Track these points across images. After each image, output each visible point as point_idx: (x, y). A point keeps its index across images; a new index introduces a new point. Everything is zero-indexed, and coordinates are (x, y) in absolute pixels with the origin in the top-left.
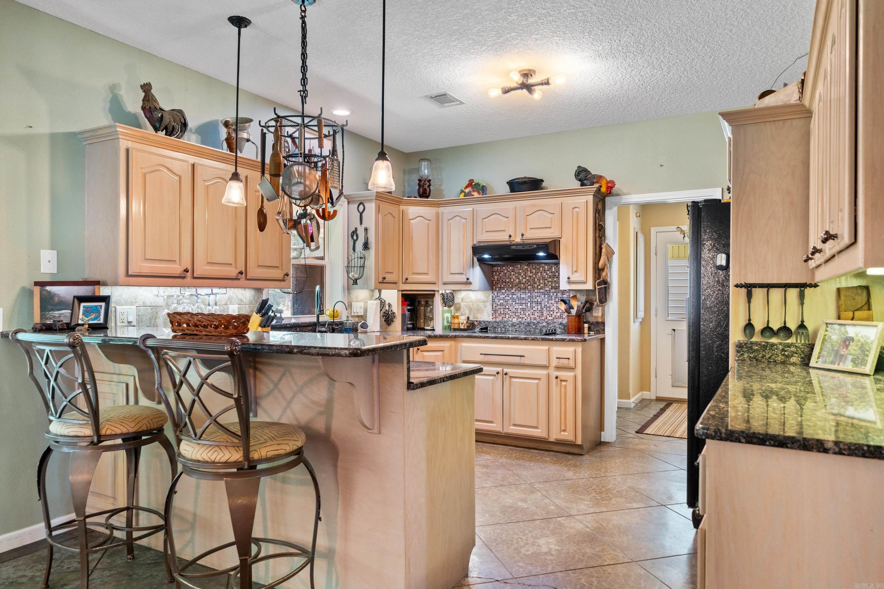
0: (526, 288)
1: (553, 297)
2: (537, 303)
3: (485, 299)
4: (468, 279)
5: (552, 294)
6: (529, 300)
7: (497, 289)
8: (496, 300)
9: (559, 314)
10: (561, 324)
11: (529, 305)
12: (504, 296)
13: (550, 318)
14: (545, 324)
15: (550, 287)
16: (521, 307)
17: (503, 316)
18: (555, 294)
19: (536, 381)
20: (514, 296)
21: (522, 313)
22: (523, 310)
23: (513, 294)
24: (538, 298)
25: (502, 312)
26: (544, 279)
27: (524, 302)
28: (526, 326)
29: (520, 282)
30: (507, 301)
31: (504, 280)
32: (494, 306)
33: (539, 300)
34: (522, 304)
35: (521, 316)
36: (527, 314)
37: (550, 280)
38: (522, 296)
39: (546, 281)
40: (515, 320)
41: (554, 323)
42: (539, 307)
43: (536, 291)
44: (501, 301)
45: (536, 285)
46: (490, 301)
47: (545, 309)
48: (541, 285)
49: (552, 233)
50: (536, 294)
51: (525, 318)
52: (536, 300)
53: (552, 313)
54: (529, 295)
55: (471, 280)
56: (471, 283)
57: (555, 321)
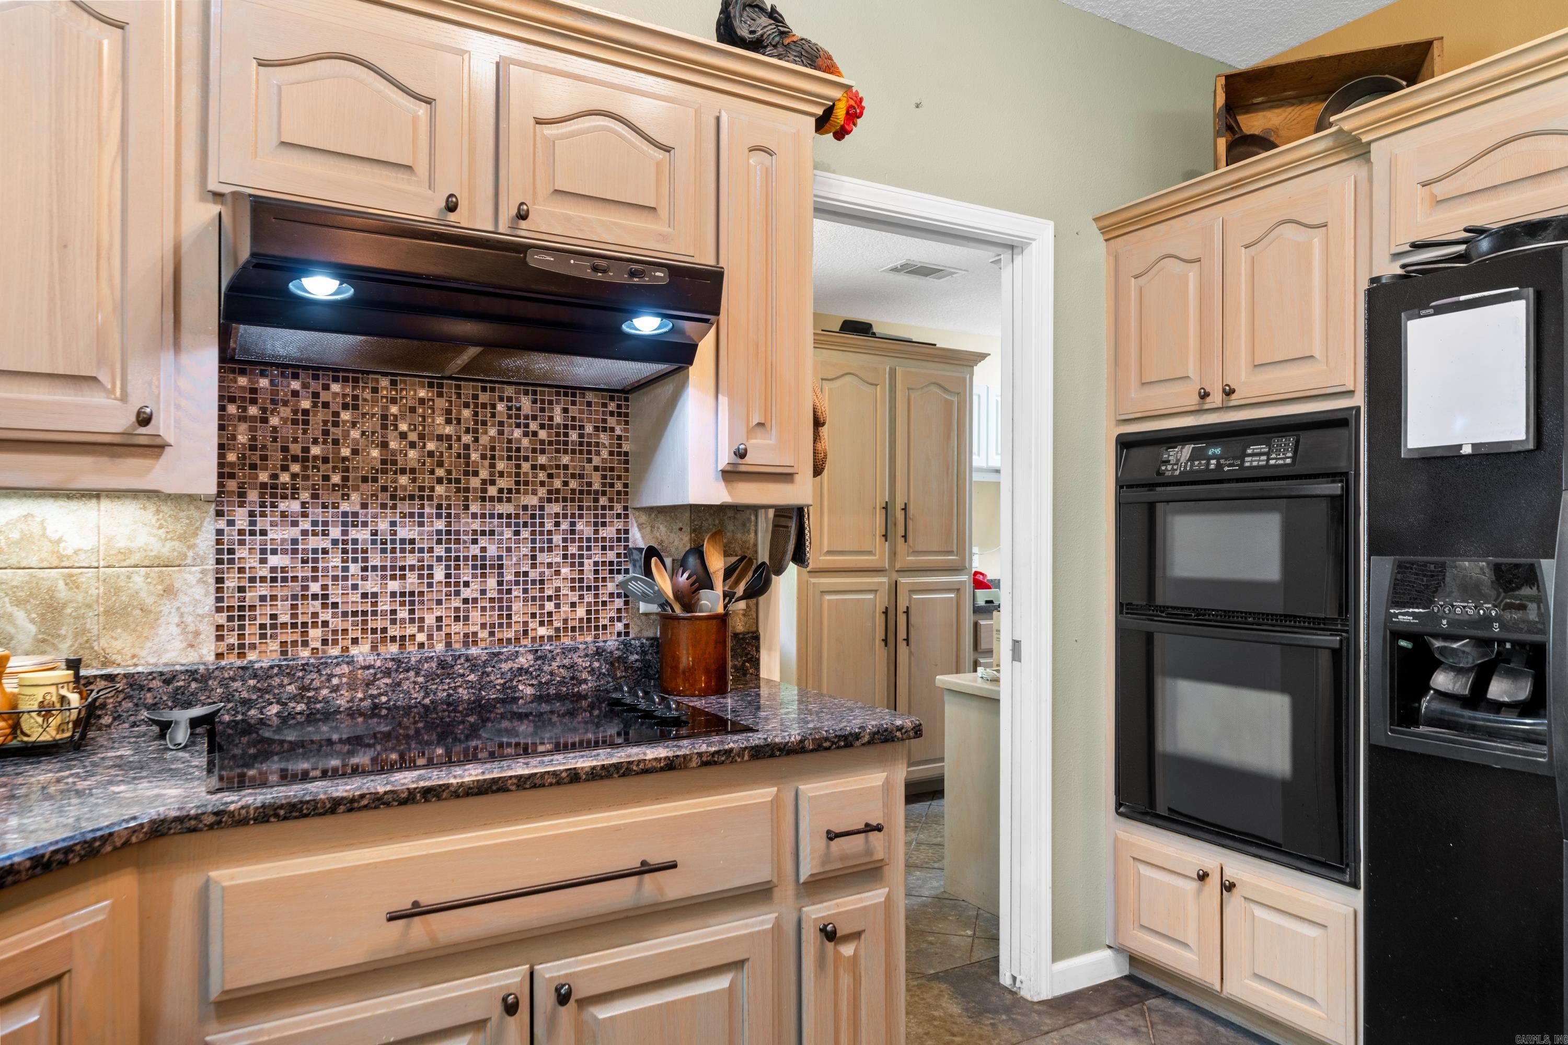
0: (422, 495)
1: (557, 539)
2: (482, 565)
3: (167, 549)
4: (144, 420)
5: (549, 526)
6: (440, 551)
7: (253, 496)
8: (241, 553)
9: (581, 612)
10: (599, 652)
11: (439, 574)
12: (295, 532)
13: (542, 631)
14: (525, 660)
15: (542, 492)
16: (394, 586)
17: (289, 636)
18: (565, 526)
19: (721, 983)
20: (353, 533)
21: (403, 614)
22: (409, 598)
23: (349, 520)
24: (483, 541)
25: (285, 618)
26: (514, 454)
27: (411, 560)
28: (430, 677)
29: (389, 463)
30: (313, 559)
31: (296, 449)
32: (231, 583)
33: (492, 550)
34: (399, 572)
35: (394, 631)
36: (430, 620)
37: (542, 460)
38: (404, 533)
39: (526, 466)
40: (361, 652)
41: (566, 651)
42: (492, 583)
43: (475, 508)
44: (274, 560)
45: (475, 482)
46: (199, 560)
47: (517, 592)
48: (503, 483)
49: (663, 237)
50: (476, 525)
51: (421, 637)
52: (475, 550)
53: (550, 606)
54: (440, 525)
55: (163, 426)
56: (157, 448)
57: (567, 641)
